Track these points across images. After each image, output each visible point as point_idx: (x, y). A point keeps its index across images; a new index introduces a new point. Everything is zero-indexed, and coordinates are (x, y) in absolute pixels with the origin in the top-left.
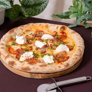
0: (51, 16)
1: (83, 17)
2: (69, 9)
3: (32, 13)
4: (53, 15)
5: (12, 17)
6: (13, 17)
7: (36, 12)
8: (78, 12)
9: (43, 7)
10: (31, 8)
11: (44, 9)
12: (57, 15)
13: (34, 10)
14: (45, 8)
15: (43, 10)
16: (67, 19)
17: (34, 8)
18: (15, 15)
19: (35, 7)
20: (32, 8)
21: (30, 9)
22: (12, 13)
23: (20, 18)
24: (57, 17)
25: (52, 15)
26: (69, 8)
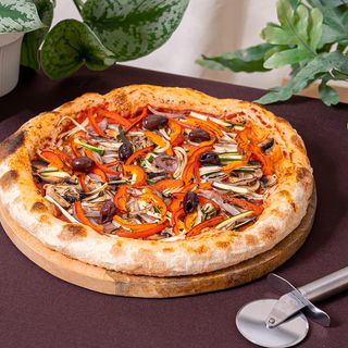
0: (197, 62)
1: (315, 64)
2: (263, 35)
3: (125, 46)
4: (205, 58)
5: (53, 68)
6: (57, 65)
7: (141, 42)
8: (296, 46)
9: (168, 26)
10: (121, 28)
11: (170, 34)
12: (217, 60)
13: (132, 37)
14: (174, 27)
15: (168, 38)
16: (256, 73)
17: (131, 30)
18: (62, 57)
19: (138, 25)
20: (126, 30)
21: (115, 31)
22: (53, 50)
23: (79, 66)
24: (219, 65)
25: (201, 58)
26: (263, 32)
